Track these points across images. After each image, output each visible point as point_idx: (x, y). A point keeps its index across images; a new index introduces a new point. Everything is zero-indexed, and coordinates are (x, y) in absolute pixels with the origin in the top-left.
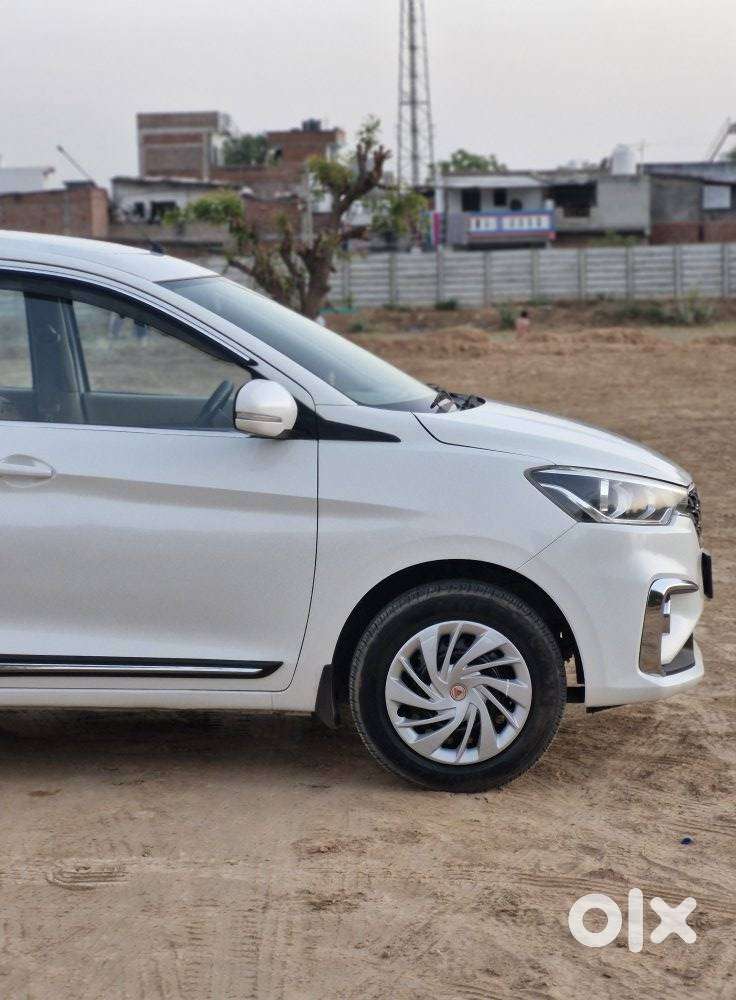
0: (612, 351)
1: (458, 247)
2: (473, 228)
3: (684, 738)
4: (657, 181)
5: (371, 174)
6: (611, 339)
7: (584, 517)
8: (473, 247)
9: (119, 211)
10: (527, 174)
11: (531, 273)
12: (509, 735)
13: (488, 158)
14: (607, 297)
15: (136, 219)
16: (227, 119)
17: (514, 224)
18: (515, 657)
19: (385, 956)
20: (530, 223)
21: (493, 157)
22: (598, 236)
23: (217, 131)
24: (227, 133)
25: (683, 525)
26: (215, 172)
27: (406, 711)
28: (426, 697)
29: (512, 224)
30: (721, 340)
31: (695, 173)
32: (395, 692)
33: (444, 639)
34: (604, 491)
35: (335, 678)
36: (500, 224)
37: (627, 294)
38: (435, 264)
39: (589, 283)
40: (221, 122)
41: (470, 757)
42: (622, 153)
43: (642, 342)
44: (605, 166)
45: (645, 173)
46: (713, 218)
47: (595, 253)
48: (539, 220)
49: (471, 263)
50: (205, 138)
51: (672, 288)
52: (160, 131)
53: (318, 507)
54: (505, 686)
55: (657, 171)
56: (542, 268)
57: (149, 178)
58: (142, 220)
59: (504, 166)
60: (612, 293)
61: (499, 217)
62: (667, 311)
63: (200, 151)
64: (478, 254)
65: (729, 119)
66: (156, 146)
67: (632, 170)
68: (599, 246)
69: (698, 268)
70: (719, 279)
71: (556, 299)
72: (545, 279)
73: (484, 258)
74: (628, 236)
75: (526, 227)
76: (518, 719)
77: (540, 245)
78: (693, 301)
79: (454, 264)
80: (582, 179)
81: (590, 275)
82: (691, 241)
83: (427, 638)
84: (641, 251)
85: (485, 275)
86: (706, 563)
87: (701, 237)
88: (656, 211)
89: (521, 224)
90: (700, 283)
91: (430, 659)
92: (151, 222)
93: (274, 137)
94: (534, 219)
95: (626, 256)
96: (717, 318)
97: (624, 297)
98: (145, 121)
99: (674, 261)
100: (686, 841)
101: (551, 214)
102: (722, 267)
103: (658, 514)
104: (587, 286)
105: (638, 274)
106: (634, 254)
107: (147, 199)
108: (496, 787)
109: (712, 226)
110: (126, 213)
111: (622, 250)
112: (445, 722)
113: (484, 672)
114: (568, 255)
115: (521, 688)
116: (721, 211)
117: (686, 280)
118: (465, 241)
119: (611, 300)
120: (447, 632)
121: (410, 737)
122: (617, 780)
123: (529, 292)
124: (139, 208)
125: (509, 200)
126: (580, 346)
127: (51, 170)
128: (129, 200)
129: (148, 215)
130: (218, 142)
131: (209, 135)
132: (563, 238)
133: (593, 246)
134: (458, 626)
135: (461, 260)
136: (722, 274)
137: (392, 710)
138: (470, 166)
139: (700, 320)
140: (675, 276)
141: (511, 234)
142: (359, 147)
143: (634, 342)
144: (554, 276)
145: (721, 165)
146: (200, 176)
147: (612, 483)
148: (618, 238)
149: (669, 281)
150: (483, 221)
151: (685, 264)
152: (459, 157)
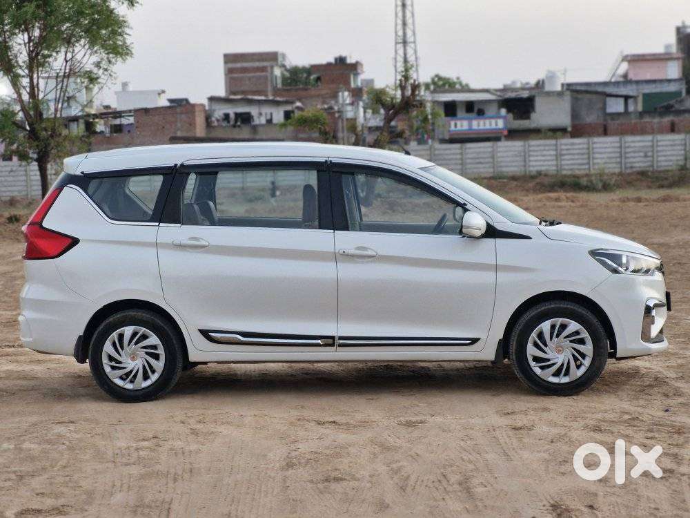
0: (560, 207)
1: (443, 141)
2: (453, 128)
3: (656, 379)
4: (575, 95)
5: (408, 98)
6: (557, 200)
7: (615, 271)
8: (452, 141)
9: (213, 119)
10: (487, 91)
11: (493, 157)
12: (583, 370)
13: (455, 80)
14: (543, 173)
15: (225, 124)
16: (284, 56)
17: (480, 125)
18: (585, 334)
19: (552, 442)
20: (491, 124)
21: (458, 78)
22: (536, 132)
23: (277, 65)
24: (284, 66)
25: (658, 276)
26: (276, 91)
27: (536, 359)
28: (546, 353)
29: (479, 125)
30: (628, 200)
31: (600, 89)
32: (531, 351)
33: (553, 327)
34: (624, 260)
35: (504, 345)
36: (470, 125)
37: (557, 171)
38: (429, 152)
39: (531, 163)
40: (280, 59)
41: (565, 380)
42: (552, 76)
43: (579, 201)
44: (540, 85)
45: (567, 89)
46: (613, 119)
47: (534, 143)
48: (497, 122)
49: (453, 151)
50: (269, 69)
51: (587, 167)
52: (239, 65)
53: (496, 268)
54: (581, 347)
55: (574, 88)
56: (499, 155)
57: (232, 97)
58: (228, 125)
59: (467, 85)
60: (547, 170)
61: (470, 120)
62: (584, 181)
63: (266, 78)
64: (458, 146)
65: (622, 52)
66: (236, 75)
67: (559, 88)
68: (536, 139)
69: (605, 153)
70: (618, 160)
71: (511, 174)
72: (501, 162)
73: (461, 148)
74: (557, 132)
75: (488, 127)
76: (587, 362)
77: (497, 139)
78: (601, 175)
79: (442, 152)
80: (525, 94)
81: (532, 158)
82: (599, 135)
83: (546, 326)
84: (566, 142)
85: (462, 159)
86: (668, 295)
87: (606, 132)
88: (575, 115)
89: (485, 124)
90: (605, 163)
91: (547, 336)
92: (234, 126)
93: (315, 68)
94: (493, 121)
95: (556, 145)
96: (619, 186)
97: (555, 172)
98: (229, 58)
99: (588, 149)
100: (667, 411)
101: (504, 118)
102: (621, 152)
103: (647, 271)
104: (529, 166)
105: (563, 158)
106: (561, 145)
107: (231, 110)
108: (577, 393)
109: (612, 125)
110: (218, 120)
111: (553, 142)
112: (554, 364)
113: (571, 341)
114: (517, 145)
115: (588, 348)
116: (619, 114)
117: (596, 161)
118: (447, 137)
119: (546, 175)
120: (554, 323)
121: (538, 371)
122: (629, 392)
123: (492, 170)
124: (227, 117)
125: (476, 109)
126: (539, 204)
127: (163, 92)
128: (220, 111)
129: (232, 122)
130: (277, 72)
131: (272, 67)
132: (513, 134)
133: (533, 139)
134: (559, 321)
135: (446, 149)
136: (621, 157)
137: (530, 359)
138: (444, 85)
139: (606, 188)
140: (589, 158)
141: (478, 132)
142: (401, 80)
143: (573, 201)
144: (508, 159)
145: (617, 84)
146: (266, 96)
147: (627, 256)
148: (550, 134)
149: (585, 161)
150: (459, 123)
151: (595, 150)
152: (436, 79)
